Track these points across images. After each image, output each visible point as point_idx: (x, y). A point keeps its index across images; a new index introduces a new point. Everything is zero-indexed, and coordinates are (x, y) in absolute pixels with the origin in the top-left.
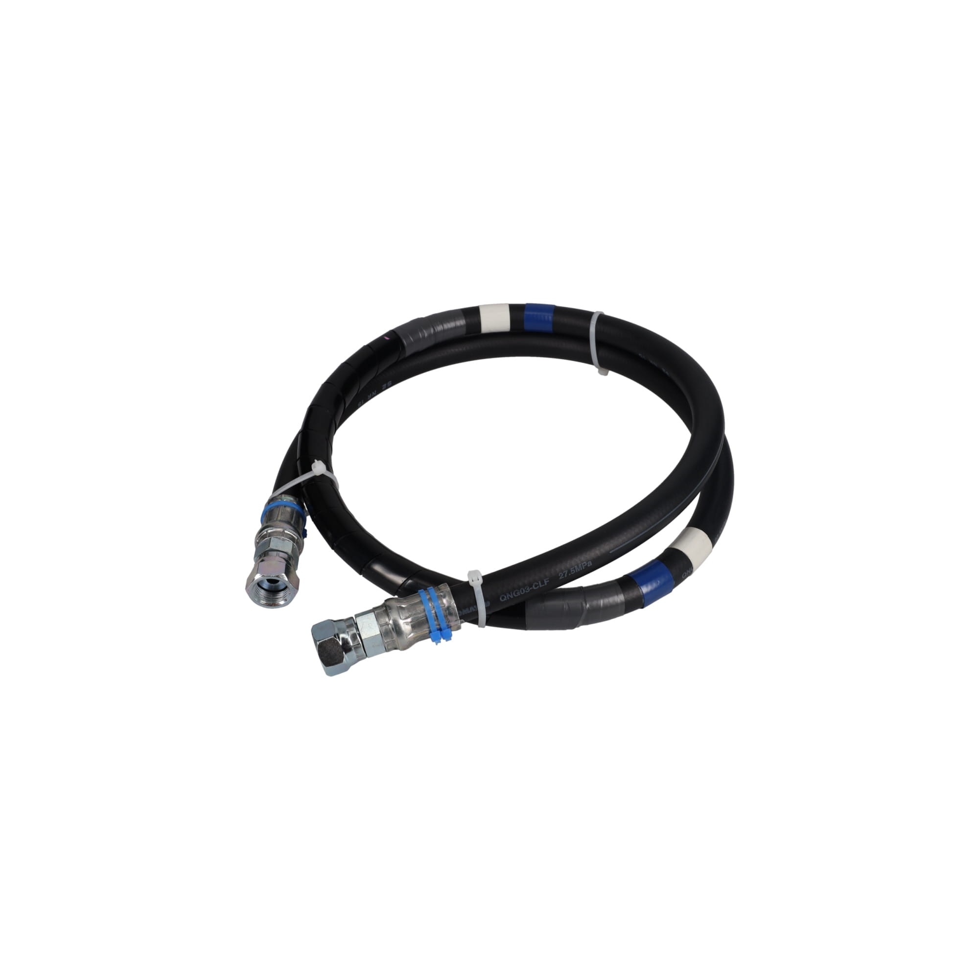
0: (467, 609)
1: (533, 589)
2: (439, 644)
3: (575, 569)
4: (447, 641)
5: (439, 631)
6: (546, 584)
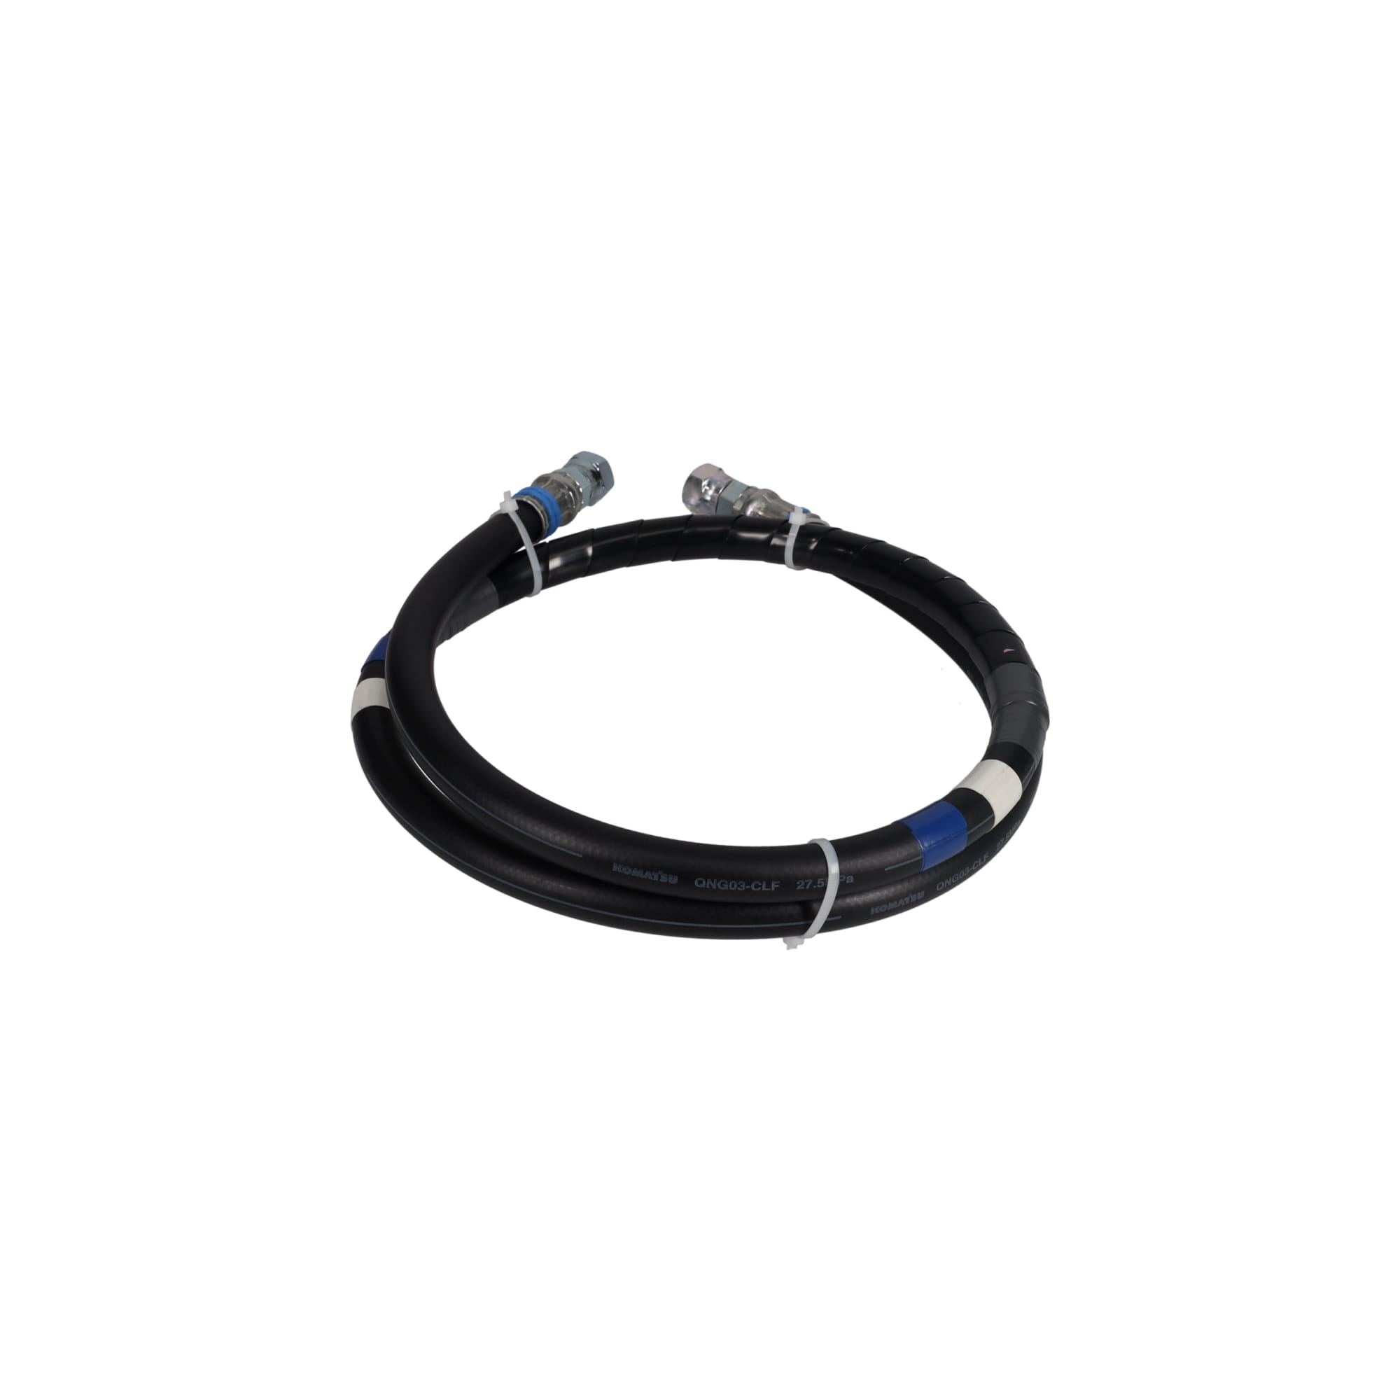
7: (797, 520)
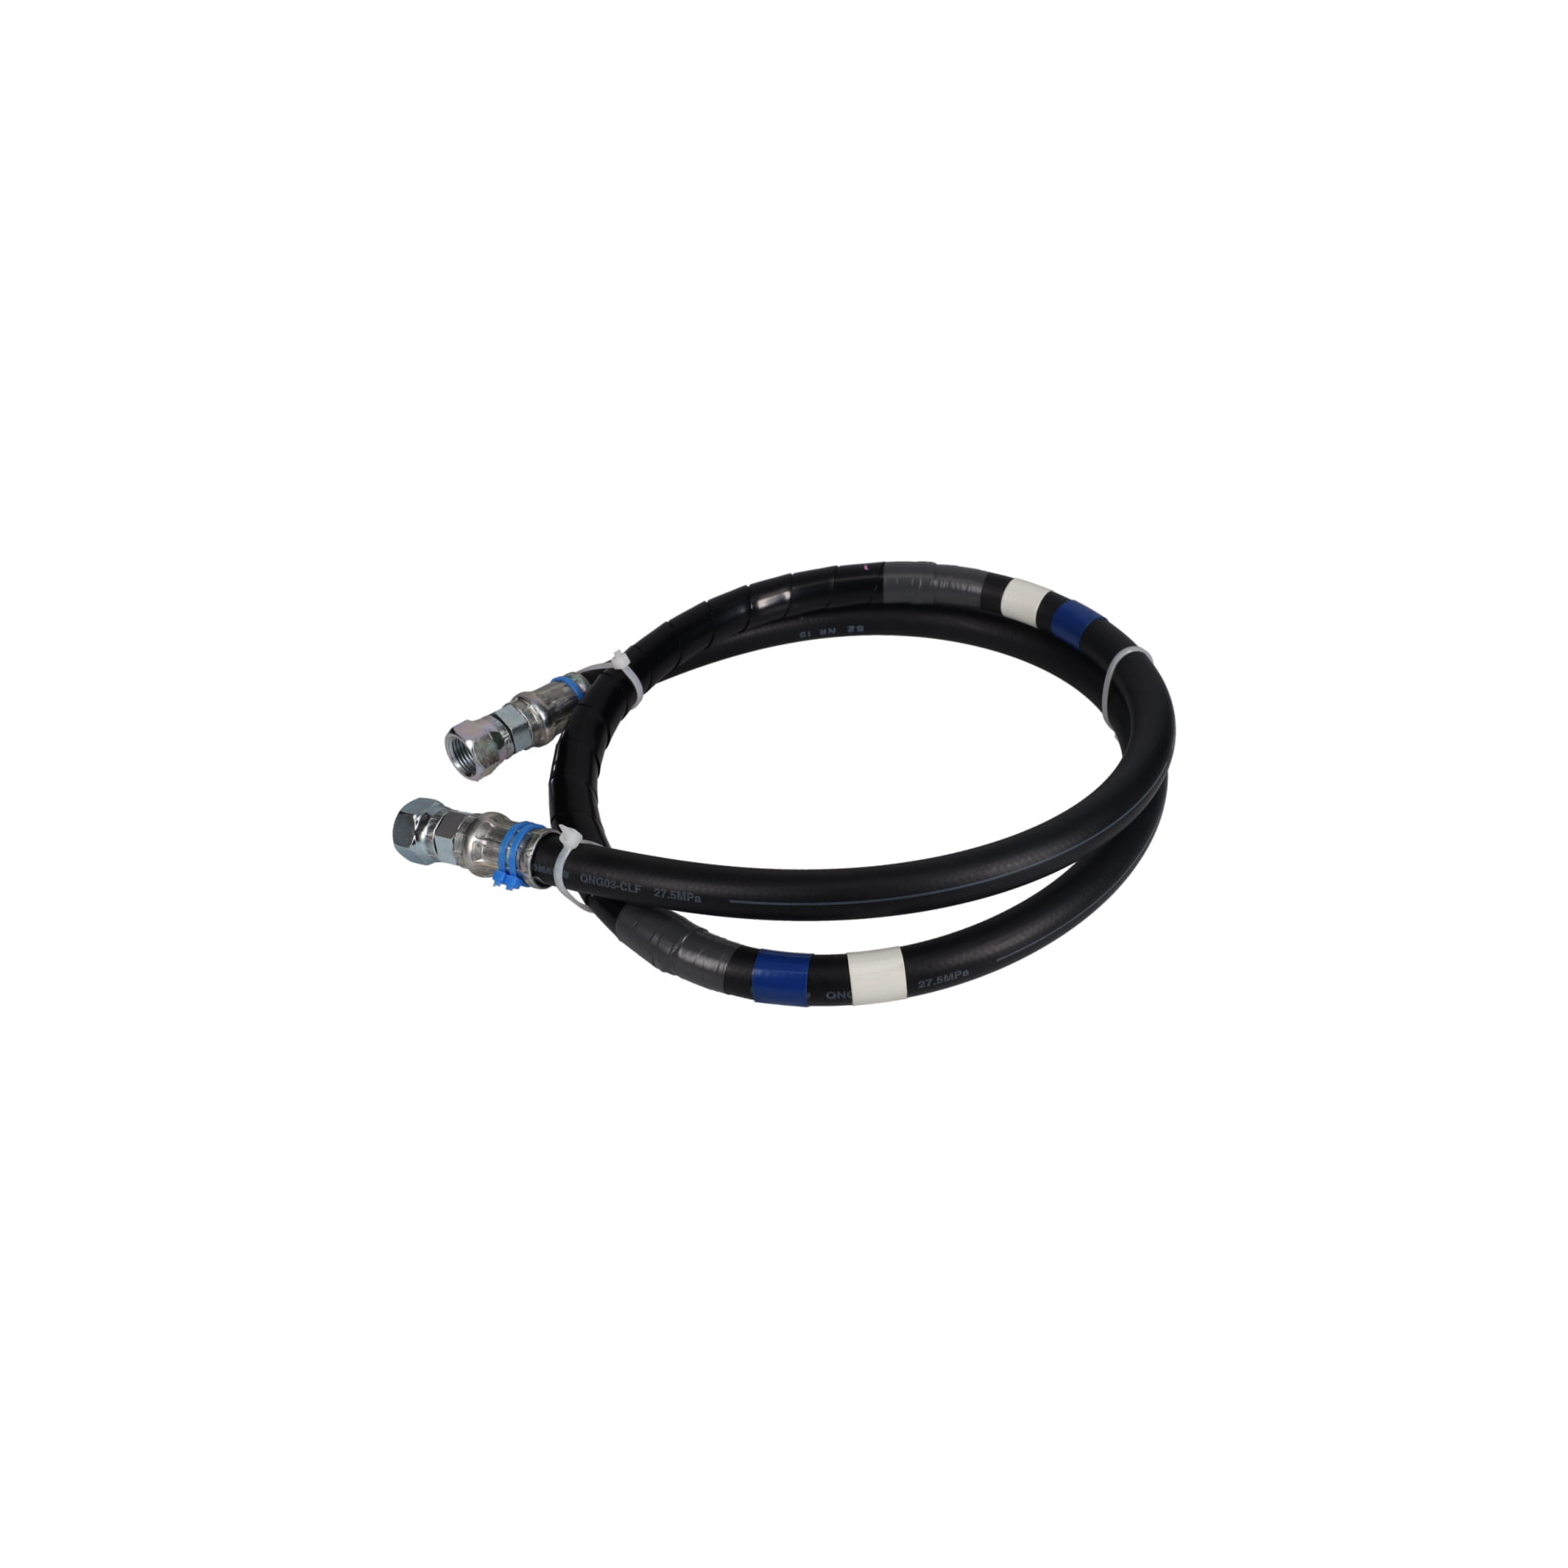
0: (544, 868)
1: (620, 889)
2: (497, 887)
3: (676, 894)
4: (507, 889)
5: (504, 874)
6: (636, 892)
7: (623, 664)
